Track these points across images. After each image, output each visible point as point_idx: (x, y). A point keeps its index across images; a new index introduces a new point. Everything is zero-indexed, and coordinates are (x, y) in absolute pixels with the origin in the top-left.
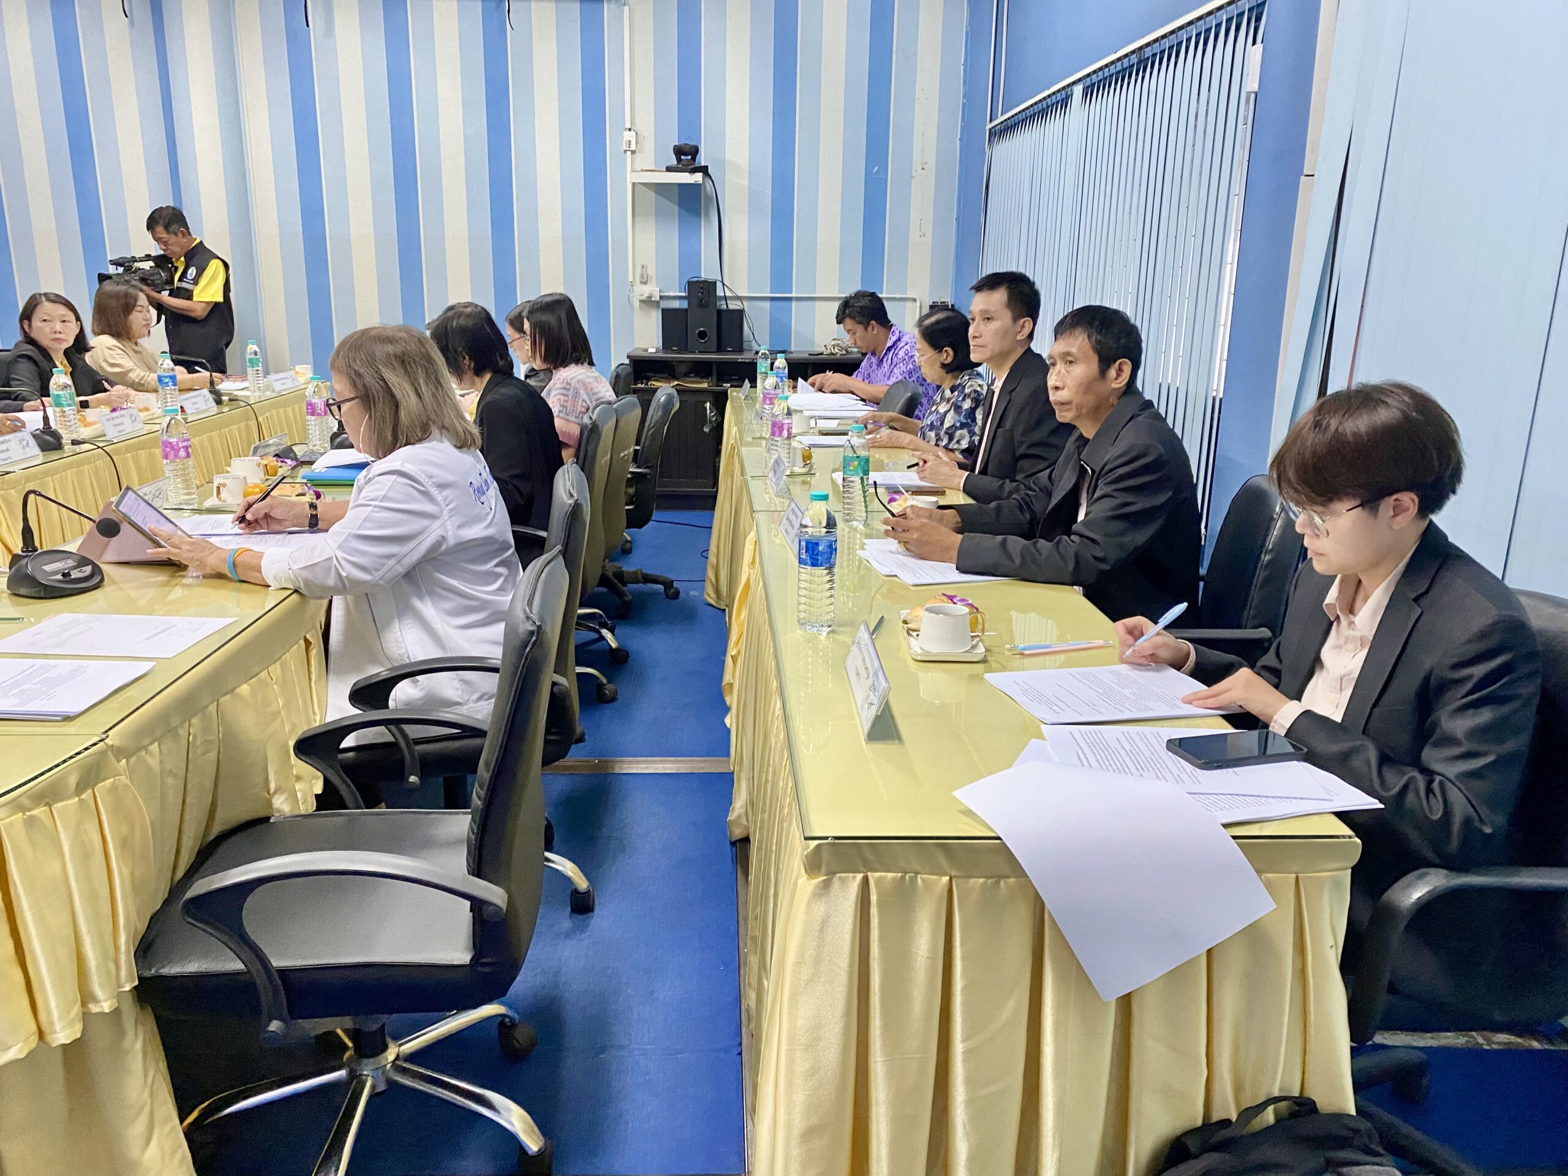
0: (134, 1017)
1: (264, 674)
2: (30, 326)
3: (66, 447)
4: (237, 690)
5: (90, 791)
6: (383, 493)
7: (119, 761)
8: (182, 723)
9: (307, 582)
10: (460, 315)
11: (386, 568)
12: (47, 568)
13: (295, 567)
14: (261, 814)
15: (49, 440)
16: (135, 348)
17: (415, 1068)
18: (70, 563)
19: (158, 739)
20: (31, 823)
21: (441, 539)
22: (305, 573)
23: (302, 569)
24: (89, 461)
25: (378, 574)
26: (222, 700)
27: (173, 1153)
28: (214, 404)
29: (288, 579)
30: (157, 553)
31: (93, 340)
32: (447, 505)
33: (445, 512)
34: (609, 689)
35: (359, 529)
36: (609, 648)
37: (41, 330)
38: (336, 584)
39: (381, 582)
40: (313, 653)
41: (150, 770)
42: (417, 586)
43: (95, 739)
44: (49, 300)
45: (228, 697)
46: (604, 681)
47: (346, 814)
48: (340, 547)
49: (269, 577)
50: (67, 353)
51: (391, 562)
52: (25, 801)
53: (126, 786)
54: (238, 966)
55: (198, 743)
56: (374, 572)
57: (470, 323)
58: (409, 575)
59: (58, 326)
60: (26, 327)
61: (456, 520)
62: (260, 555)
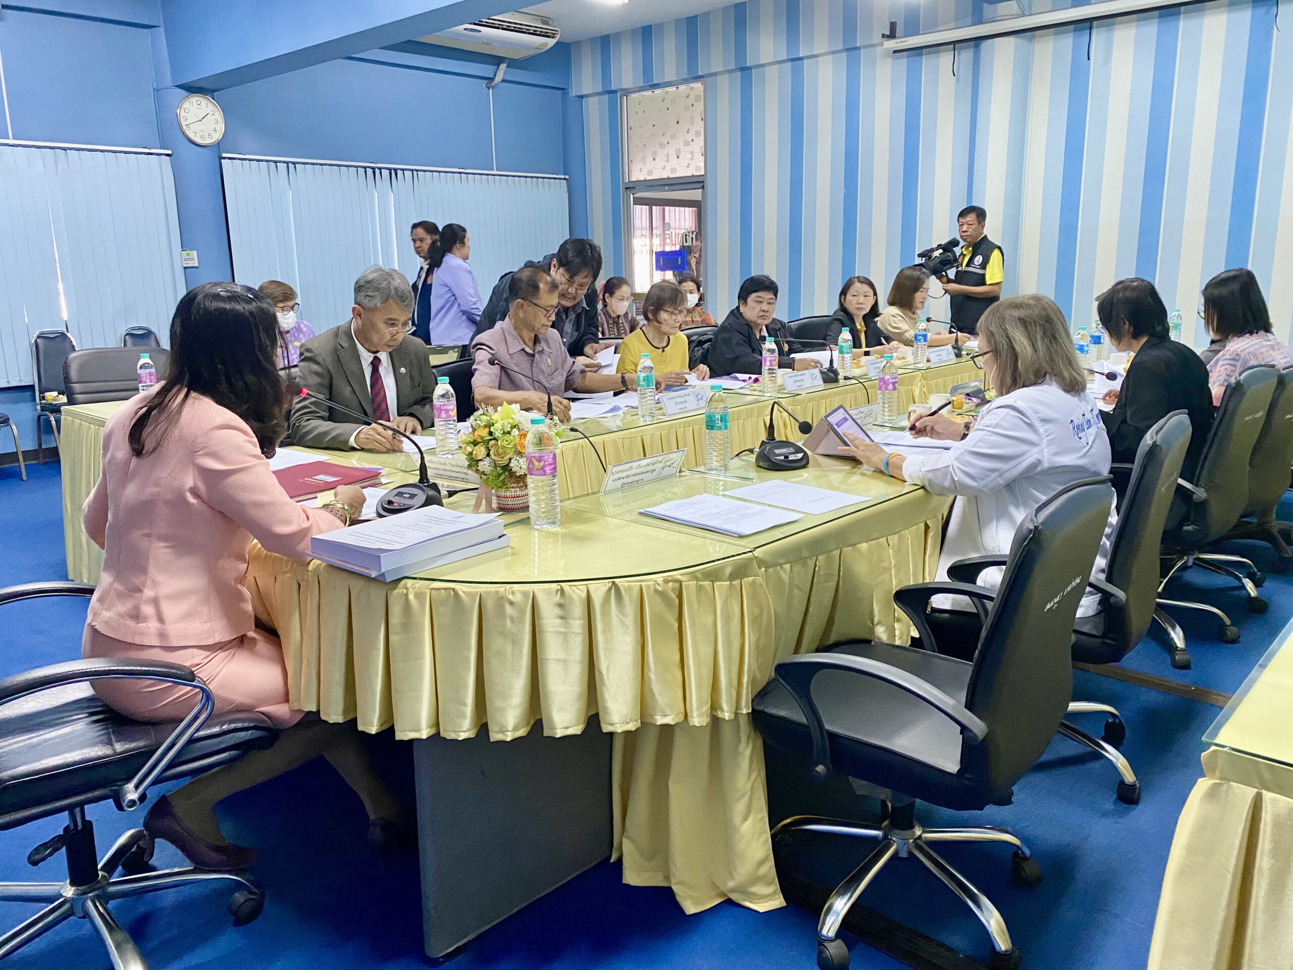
0: (747, 734)
1: (883, 540)
2: (845, 299)
3: (841, 381)
4: (858, 546)
5: (739, 581)
6: (996, 422)
7: (760, 568)
8: (811, 557)
9: (930, 481)
10: (1126, 288)
11: (990, 478)
12: (777, 451)
13: (924, 470)
14: (866, 636)
15: (830, 376)
16: (913, 316)
17: (932, 853)
18: (792, 450)
19: (791, 563)
20: (700, 589)
21: (1037, 462)
22: (930, 475)
23: (928, 471)
24: (852, 391)
25: (982, 483)
26: (845, 549)
27: (761, 834)
28: (954, 357)
29: (918, 478)
30: (844, 450)
31: (881, 309)
32: (1047, 436)
33: (1045, 441)
34: (1232, 631)
35: (974, 446)
36: (1247, 595)
37: (851, 302)
38: (950, 486)
39: (985, 489)
40: (931, 534)
41: (781, 579)
42: (1015, 496)
43: (749, 550)
44: (859, 281)
45: (850, 548)
46: (1228, 621)
47: (922, 653)
48: (956, 459)
49: (906, 473)
50: (864, 317)
51: (994, 475)
52: (699, 575)
53: (761, 585)
54: (804, 720)
55: (822, 573)
56: (979, 480)
57: (1135, 294)
58: (1010, 486)
59: (862, 299)
60: (842, 299)
61: (1053, 449)
62: (903, 459)
